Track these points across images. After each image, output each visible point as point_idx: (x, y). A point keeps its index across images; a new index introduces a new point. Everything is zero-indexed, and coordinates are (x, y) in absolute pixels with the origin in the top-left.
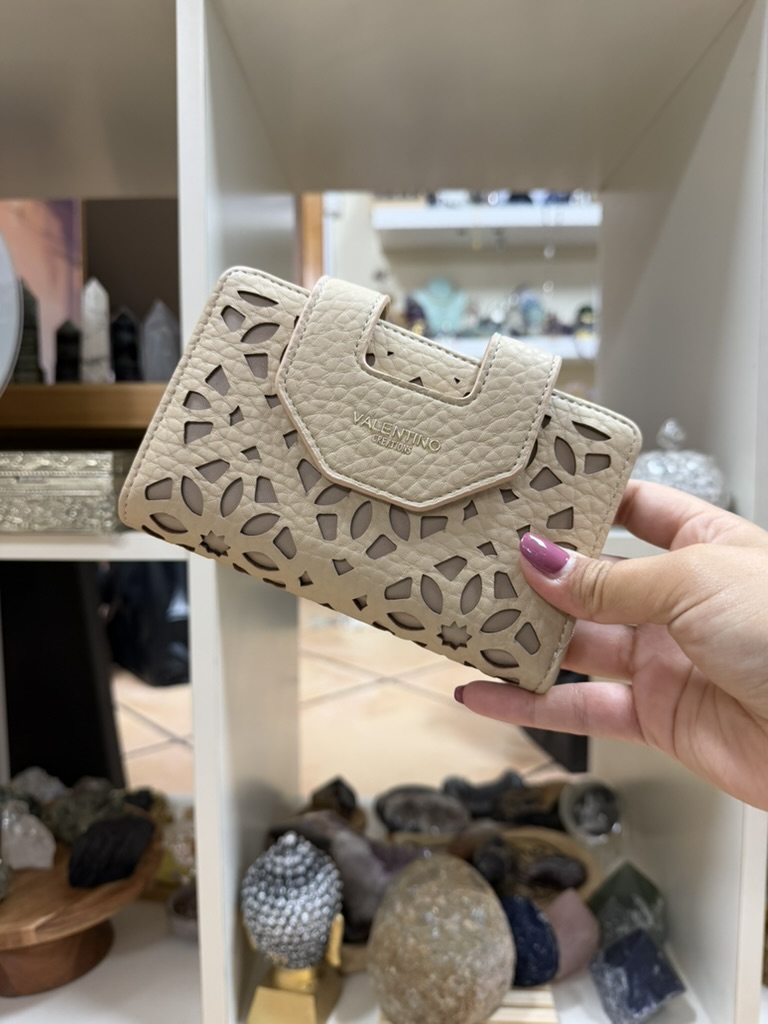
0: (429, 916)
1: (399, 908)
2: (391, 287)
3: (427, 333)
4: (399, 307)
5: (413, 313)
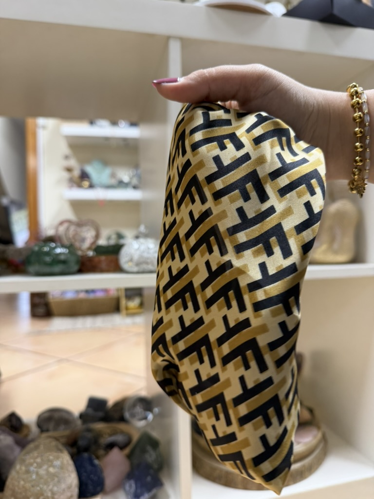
0: (32, 469)
2: (73, 163)
3: (91, 186)
4: (77, 173)
5: (84, 176)
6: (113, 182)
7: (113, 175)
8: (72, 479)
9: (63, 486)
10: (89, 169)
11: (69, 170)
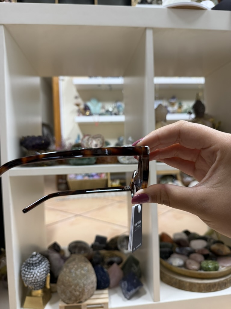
0: (73, 270)
1: (65, 270)
2: (80, 101)
3: (91, 114)
4: (82, 107)
5: (86, 108)
6: (103, 111)
7: (103, 107)
8: (93, 278)
9: (89, 281)
10: (89, 104)
11: (78, 105)
